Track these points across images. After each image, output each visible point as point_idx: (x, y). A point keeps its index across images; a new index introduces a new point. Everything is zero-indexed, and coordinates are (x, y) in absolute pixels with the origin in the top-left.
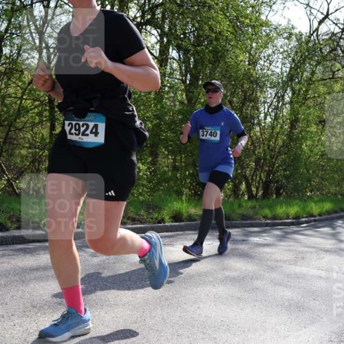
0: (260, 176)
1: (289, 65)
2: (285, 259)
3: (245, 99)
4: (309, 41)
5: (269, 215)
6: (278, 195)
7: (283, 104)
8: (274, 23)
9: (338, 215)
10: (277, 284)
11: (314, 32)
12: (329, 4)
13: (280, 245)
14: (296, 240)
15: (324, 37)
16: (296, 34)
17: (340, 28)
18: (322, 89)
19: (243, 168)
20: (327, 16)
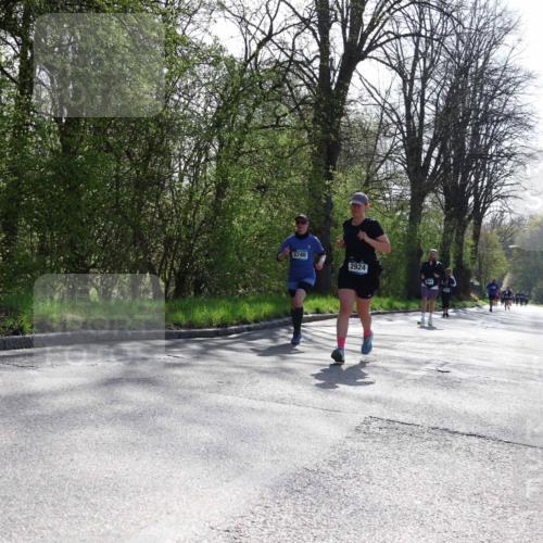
0: (172, 264)
1: (215, 104)
2: (204, 384)
3: (151, 150)
4: (244, 71)
5: (184, 322)
6: (198, 292)
7: (207, 160)
8: (194, 41)
9: (281, 321)
10: (190, 420)
11: (251, 58)
12: (272, 20)
13: (198, 365)
14: (220, 358)
15: (265, 67)
16: (226, 59)
17: (287, 55)
18: (262, 142)
19: (146, 252)
20: (269, 37)
